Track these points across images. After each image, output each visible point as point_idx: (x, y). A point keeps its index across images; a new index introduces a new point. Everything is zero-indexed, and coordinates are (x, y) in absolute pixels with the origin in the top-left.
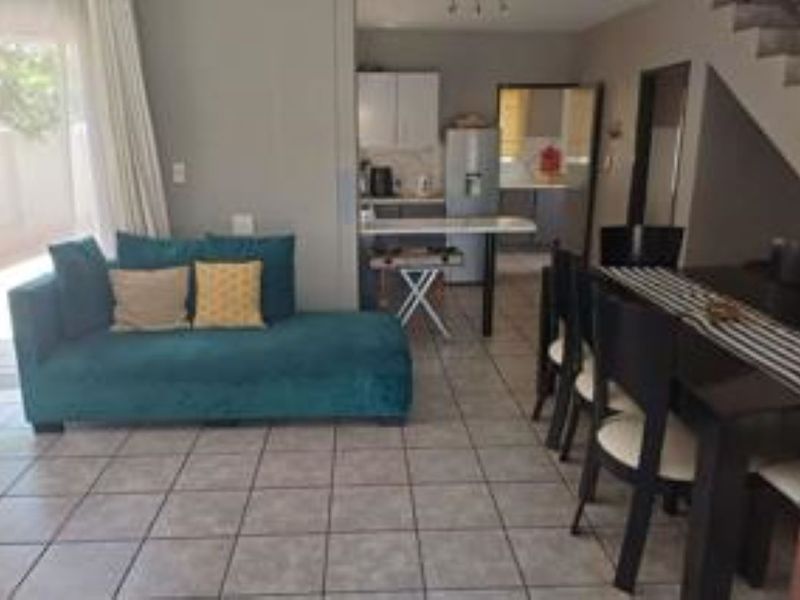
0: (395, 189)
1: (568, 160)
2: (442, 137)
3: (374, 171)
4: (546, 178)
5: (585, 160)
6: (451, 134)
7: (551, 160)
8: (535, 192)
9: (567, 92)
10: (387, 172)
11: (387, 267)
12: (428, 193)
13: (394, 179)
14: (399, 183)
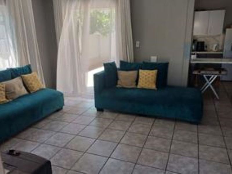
0: (205, 49)
2: (224, 31)
3: (198, 43)
6: (227, 30)
10: (203, 43)
11: (199, 74)
12: (217, 50)
13: (205, 45)
14: (206, 47)
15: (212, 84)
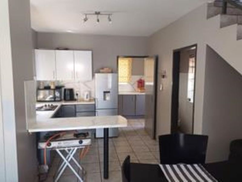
1: (147, 83)
3: (65, 90)
4: (139, 90)
5: (152, 83)
6: (96, 75)
7: (141, 84)
8: (135, 95)
9: (145, 59)
10: (71, 91)
11: (48, 147)
12: (88, 99)
13: (75, 93)
14: (77, 95)
15: (74, 156)
